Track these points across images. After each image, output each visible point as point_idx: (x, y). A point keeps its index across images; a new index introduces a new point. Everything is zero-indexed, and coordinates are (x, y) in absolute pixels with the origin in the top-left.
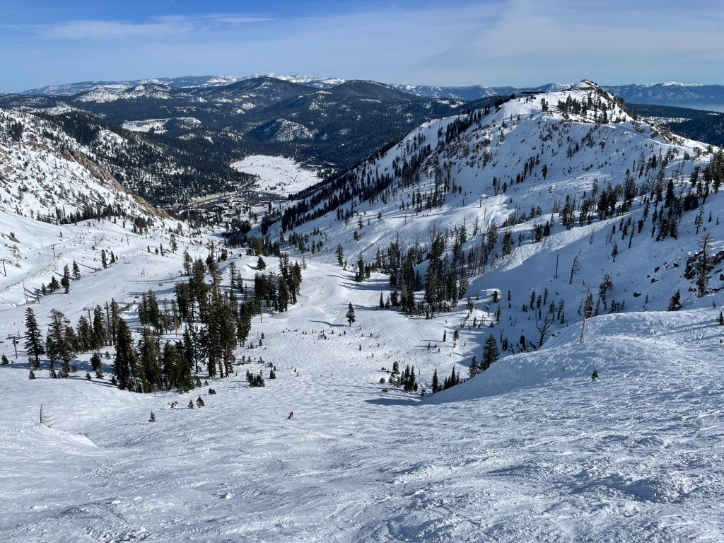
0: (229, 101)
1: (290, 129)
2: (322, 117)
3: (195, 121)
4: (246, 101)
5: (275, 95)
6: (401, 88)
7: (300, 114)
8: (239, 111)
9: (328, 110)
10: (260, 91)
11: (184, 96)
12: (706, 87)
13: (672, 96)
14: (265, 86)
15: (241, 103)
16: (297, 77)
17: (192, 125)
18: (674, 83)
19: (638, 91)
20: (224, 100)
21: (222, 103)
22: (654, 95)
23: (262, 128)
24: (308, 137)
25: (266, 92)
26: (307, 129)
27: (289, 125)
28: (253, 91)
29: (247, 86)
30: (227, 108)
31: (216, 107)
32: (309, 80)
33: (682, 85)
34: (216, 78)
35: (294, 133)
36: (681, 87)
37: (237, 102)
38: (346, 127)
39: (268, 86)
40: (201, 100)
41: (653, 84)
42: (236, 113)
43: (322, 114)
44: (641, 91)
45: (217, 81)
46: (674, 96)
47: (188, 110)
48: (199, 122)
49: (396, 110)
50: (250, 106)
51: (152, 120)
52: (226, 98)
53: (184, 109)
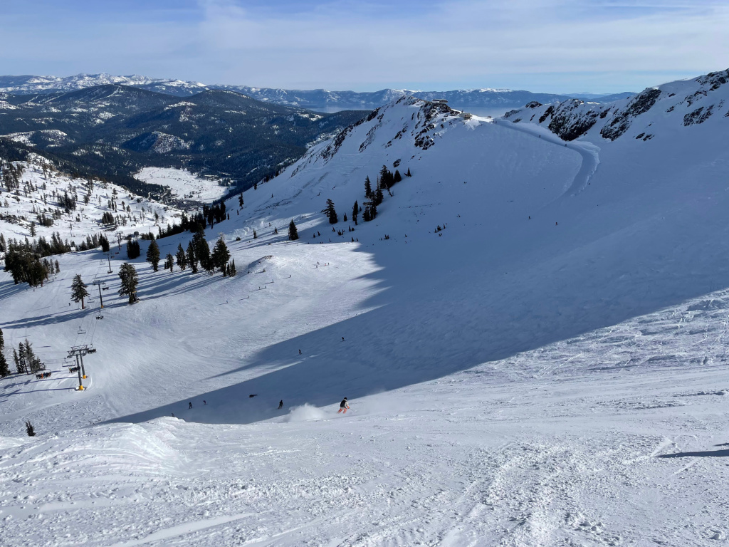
0: (85, 110)
1: (166, 141)
2: (194, 128)
3: (60, 133)
4: (102, 110)
5: (130, 104)
6: (246, 90)
7: (171, 126)
8: (98, 121)
9: (198, 121)
10: (113, 99)
11: (31, 106)
12: (514, 92)
13: (488, 101)
14: (118, 93)
15: (97, 113)
16: (133, 77)
17: (58, 137)
18: (489, 89)
19: (460, 97)
20: (79, 110)
21: (77, 113)
22: (473, 100)
23: (137, 139)
24: (186, 148)
25: (119, 100)
26: (182, 141)
27: (165, 137)
28: (107, 100)
29: (97, 94)
30: (84, 118)
31: (73, 118)
32: (149, 82)
33: (495, 91)
34: (37, 78)
35: (171, 144)
36: (495, 93)
37: (94, 112)
38: (220, 138)
39: (121, 94)
40: (54, 110)
41: (472, 90)
42: (95, 123)
43: (193, 126)
44: (462, 97)
45: (39, 81)
46: (489, 101)
47: (46, 121)
48: (65, 134)
49: (262, 122)
50: (108, 115)
51: (16, 134)
52: (81, 108)
53: (41, 121)
